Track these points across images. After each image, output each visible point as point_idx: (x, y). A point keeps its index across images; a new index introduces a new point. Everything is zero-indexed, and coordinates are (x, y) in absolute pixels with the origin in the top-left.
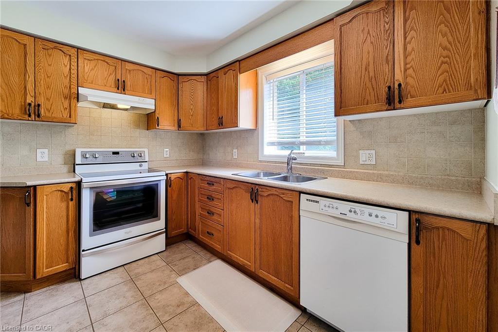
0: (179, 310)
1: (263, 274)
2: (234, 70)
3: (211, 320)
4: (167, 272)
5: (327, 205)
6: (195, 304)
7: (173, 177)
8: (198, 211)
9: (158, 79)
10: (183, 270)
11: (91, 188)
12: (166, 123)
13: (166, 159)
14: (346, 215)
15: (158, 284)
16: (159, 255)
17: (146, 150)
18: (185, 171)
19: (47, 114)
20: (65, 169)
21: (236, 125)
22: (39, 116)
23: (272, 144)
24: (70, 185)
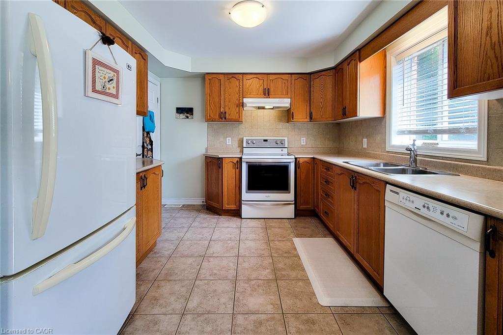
0: (285, 255)
1: (358, 257)
2: (355, 60)
3: (303, 270)
4: (289, 232)
5: (405, 198)
6: (297, 256)
7: (301, 161)
8: (321, 192)
9: (293, 81)
10: (301, 235)
11: (247, 162)
12: (301, 115)
13: (302, 147)
14: (420, 210)
15: (280, 236)
16: (289, 220)
17: (286, 139)
18: (312, 156)
19: (230, 118)
20: (239, 150)
21: (355, 114)
22: (225, 119)
23: (402, 132)
24: (237, 159)
